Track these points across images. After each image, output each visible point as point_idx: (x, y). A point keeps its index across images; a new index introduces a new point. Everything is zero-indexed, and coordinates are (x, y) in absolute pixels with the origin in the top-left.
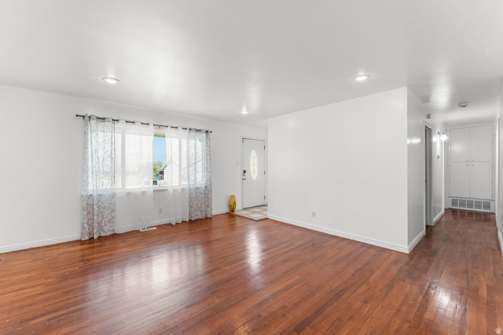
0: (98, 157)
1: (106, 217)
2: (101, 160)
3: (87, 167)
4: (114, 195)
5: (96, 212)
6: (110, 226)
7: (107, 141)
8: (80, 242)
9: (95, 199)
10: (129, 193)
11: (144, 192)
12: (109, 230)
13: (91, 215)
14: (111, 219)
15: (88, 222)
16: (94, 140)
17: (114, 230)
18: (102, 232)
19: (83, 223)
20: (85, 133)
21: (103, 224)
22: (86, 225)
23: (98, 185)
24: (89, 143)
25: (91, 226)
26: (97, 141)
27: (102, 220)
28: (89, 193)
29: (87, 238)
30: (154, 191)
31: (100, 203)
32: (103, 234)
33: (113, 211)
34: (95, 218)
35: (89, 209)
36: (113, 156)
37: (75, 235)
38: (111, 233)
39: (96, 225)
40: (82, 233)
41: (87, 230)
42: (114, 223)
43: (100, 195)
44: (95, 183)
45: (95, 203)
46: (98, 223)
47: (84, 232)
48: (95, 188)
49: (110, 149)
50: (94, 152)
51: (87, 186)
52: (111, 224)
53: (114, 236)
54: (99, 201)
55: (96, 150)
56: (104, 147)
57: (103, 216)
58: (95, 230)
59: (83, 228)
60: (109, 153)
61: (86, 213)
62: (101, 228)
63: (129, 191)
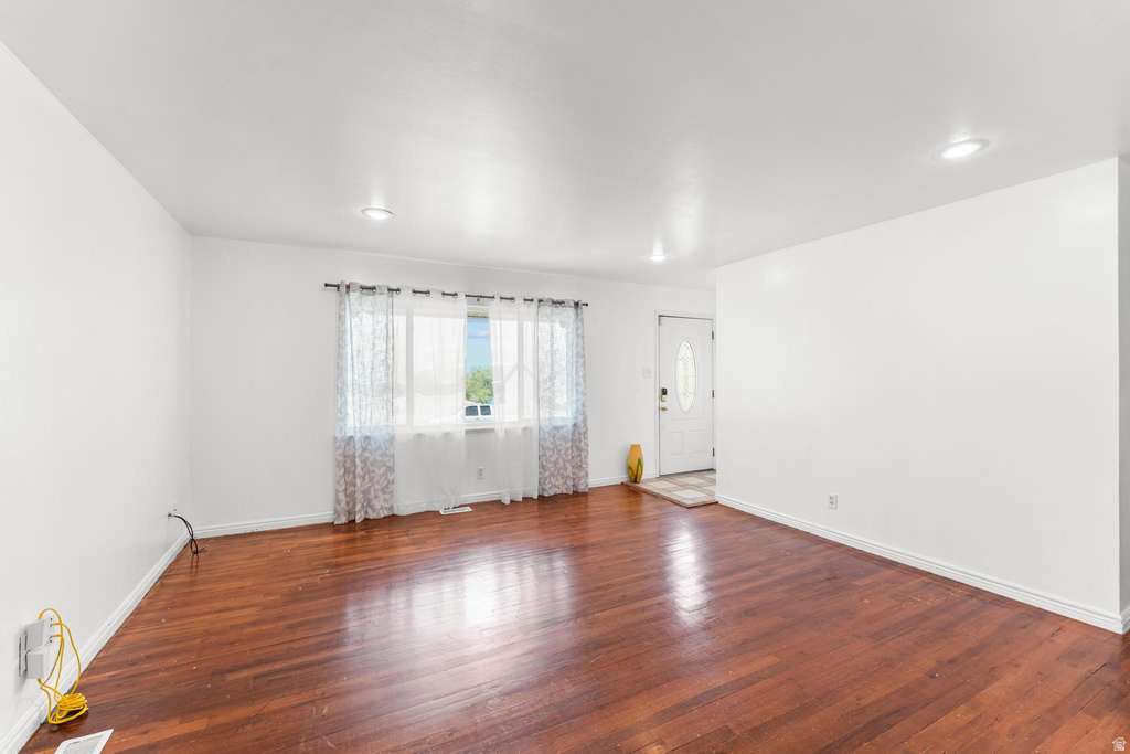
0: (363, 364)
1: (378, 482)
2: (369, 371)
3: (344, 383)
4: (392, 440)
5: (359, 470)
6: (385, 500)
7: (378, 333)
8: (331, 527)
9: (358, 446)
10: (419, 436)
11: (447, 435)
12: (382, 508)
13: (351, 476)
14: (387, 486)
15: (346, 490)
16: (355, 332)
17: (391, 508)
18: (370, 511)
19: (337, 492)
20: (341, 318)
21: (372, 496)
22: (342, 496)
23: (363, 419)
24: (348, 338)
25: (351, 497)
26: (361, 333)
27: (369, 488)
28: (349, 434)
29: (343, 520)
30: (467, 432)
31: (367, 454)
32: (372, 515)
33: (391, 469)
34: (358, 482)
35: (348, 464)
36: (390, 362)
37: (323, 512)
38: (386, 513)
39: (359, 496)
40: (336, 511)
41: (344, 504)
42: (391, 493)
43: (367, 438)
44: (357, 416)
45: (357, 454)
46: (363, 492)
47: (339, 508)
48: (358, 425)
49: (385, 347)
50: (355, 354)
51: (344, 419)
52: (387, 496)
53: (392, 519)
54: (364, 450)
55: (358, 351)
56: (374, 345)
57: (371, 480)
58: (358, 507)
59: (338, 501)
60: (382, 356)
61: (343, 470)
62: (368, 504)
63: (419, 431)
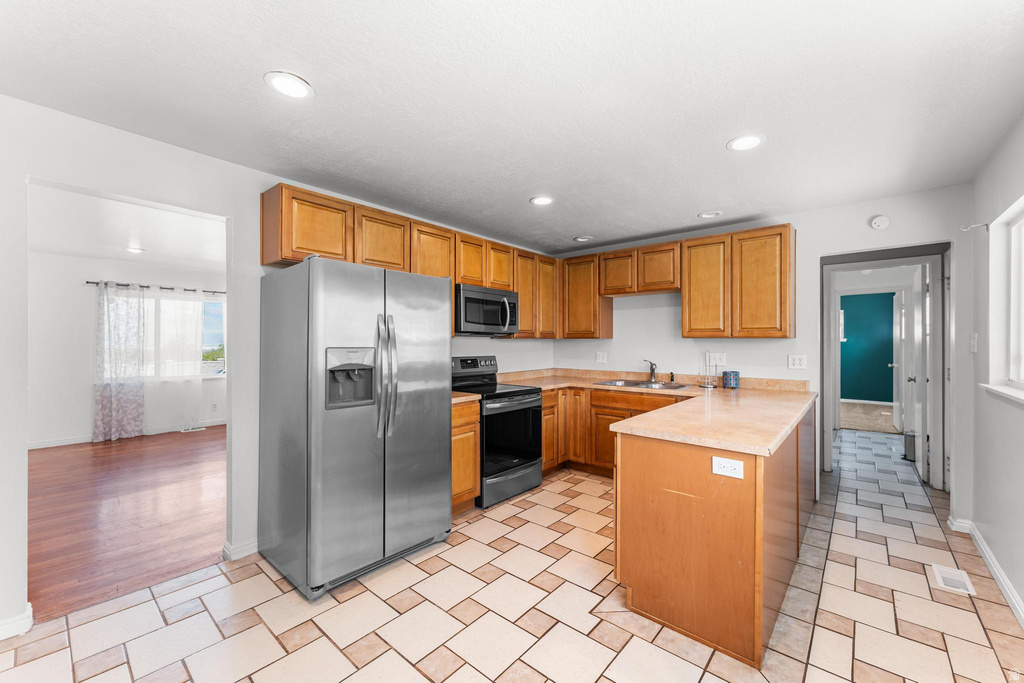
0: (118, 335)
1: (130, 414)
2: (123, 341)
3: (103, 348)
4: (142, 385)
5: (114, 406)
6: (136, 426)
7: (131, 315)
8: (92, 444)
9: (114, 390)
10: (165, 382)
11: (188, 382)
12: (133, 431)
13: (107, 410)
14: (138, 416)
15: (103, 420)
16: (112, 314)
17: (141, 431)
18: (123, 433)
19: (96, 421)
20: (100, 306)
21: (125, 423)
22: (100, 423)
23: (118, 372)
24: (106, 318)
25: (108, 425)
26: (117, 315)
27: (123, 418)
28: (106, 382)
29: (101, 439)
30: (203, 380)
31: (121, 395)
32: (125, 436)
33: (141, 405)
34: (114, 413)
35: (105, 402)
36: (141, 334)
37: (86, 436)
38: (137, 434)
39: (114, 423)
40: (94, 433)
41: (101, 429)
42: (141, 421)
43: (121, 385)
44: (113, 369)
45: (114, 394)
46: (118, 421)
47: (97, 431)
48: (114, 376)
49: (136, 325)
50: (112, 329)
51: (102, 372)
52: (137, 423)
53: (142, 438)
54: (119, 393)
55: (115, 327)
56: (128, 323)
57: (125, 412)
58: (113, 430)
59: (96, 427)
60: (135, 330)
61: (100, 407)
62: (122, 427)
63: (164, 380)
